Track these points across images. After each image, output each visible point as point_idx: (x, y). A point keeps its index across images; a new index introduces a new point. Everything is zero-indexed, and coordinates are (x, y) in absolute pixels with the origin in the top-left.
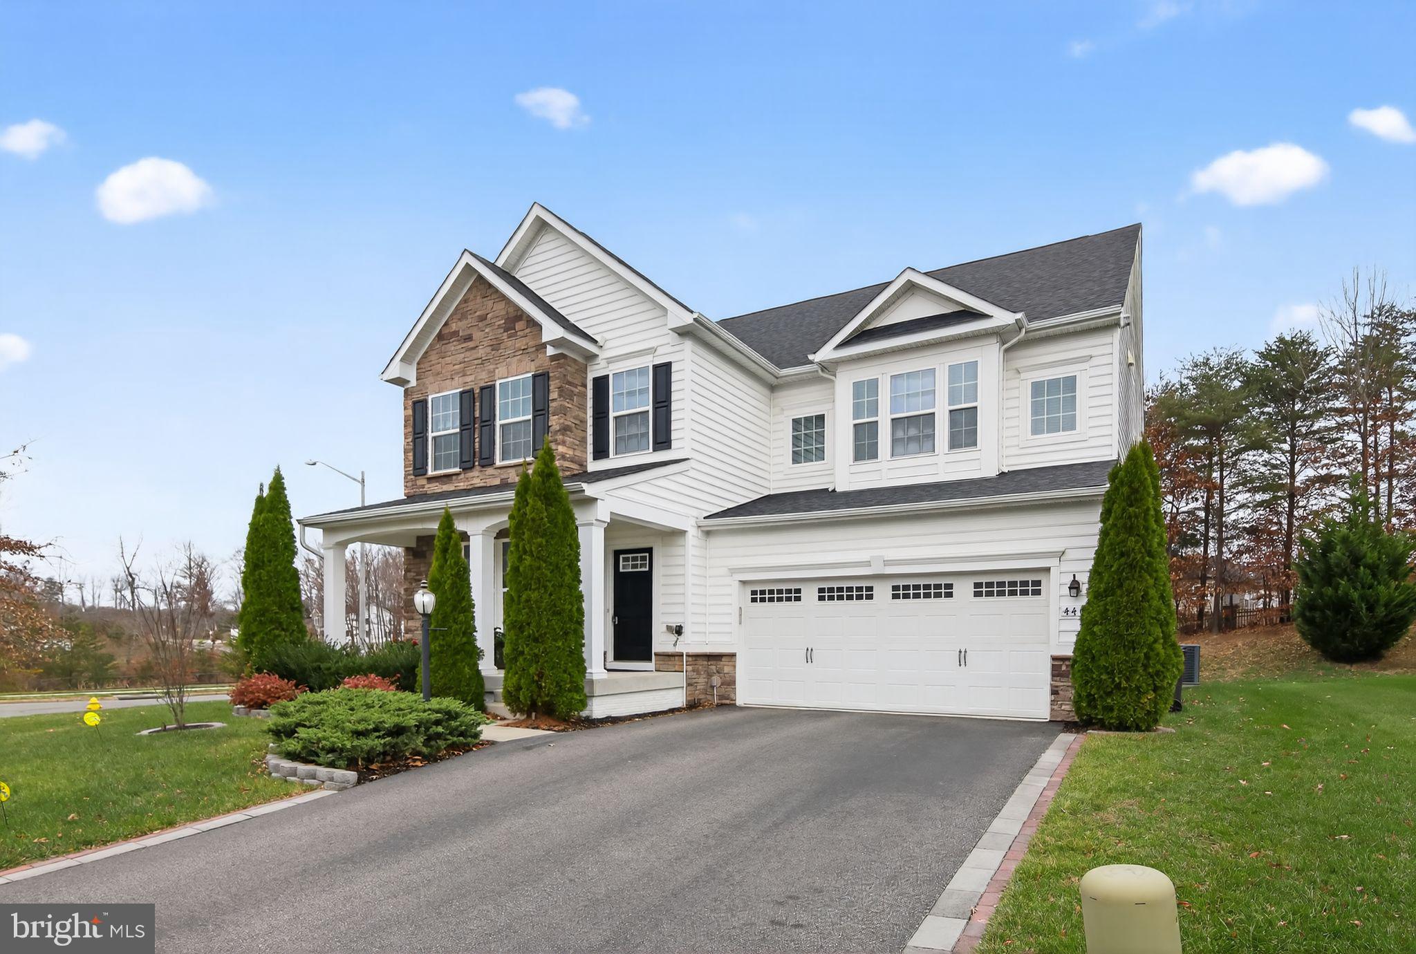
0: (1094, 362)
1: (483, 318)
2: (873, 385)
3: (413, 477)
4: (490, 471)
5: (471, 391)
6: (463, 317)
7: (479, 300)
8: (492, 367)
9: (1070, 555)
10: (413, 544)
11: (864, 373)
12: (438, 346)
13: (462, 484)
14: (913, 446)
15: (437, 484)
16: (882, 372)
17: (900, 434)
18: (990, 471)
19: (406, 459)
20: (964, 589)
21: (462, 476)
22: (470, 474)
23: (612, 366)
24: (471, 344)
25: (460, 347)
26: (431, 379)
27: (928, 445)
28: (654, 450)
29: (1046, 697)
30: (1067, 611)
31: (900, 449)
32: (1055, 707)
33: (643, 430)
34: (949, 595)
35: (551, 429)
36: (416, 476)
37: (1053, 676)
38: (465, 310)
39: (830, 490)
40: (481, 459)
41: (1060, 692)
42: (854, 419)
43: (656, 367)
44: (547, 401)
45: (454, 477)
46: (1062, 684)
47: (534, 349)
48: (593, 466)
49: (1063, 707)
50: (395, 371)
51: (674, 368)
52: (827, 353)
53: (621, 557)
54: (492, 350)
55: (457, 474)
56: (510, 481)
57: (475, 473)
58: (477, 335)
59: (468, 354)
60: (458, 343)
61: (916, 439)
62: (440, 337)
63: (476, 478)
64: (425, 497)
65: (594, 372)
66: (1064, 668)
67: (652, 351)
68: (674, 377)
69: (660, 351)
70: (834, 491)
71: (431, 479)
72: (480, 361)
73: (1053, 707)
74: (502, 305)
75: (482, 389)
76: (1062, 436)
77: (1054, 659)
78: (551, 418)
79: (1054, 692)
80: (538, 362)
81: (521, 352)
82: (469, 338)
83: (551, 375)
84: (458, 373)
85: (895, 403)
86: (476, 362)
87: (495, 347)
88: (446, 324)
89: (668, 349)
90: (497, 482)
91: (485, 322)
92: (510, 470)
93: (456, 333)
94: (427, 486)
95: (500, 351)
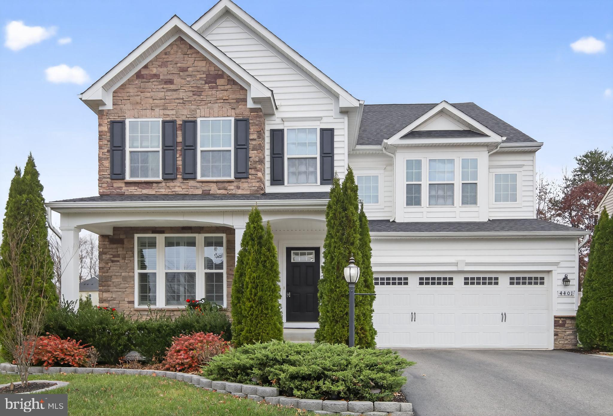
0: (525, 168)
1: (184, 70)
2: (419, 162)
3: (109, 180)
4: (191, 183)
5: (173, 122)
6: (164, 64)
7: (179, 55)
8: (193, 107)
9: (562, 265)
10: (110, 233)
11: (414, 156)
12: (137, 82)
13: (163, 190)
14: (441, 201)
15: (136, 188)
16: (424, 157)
17: (433, 193)
18: (484, 219)
19: (101, 165)
20: (504, 280)
21: (164, 184)
22: (171, 184)
23: (286, 124)
24: (172, 87)
25: (162, 86)
26: (128, 106)
27: (449, 201)
28: (321, 184)
29: (552, 338)
30: (561, 293)
31: (433, 202)
32: (557, 343)
33: (311, 169)
34: (497, 283)
35: (251, 159)
36: (112, 179)
37: (555, 326)
38: (165, 60)
39: (391, 221)
40: (185, 173)
41: (559, 334)
42: (407, 181)
43: (322, 130)
44: (247, 139)
45: (155, 185)
46: (560, 330)
47: (235, 101)
48: (270, 189)
49: (560, 342)
50: (96, 94)
51: (336, 133)
52: (395, 140)
53: (292, 252)
54: (194, 95)
55: (158, 183)
56: (211, 192)
57: (177, 183)
58: (177, 80)
59: (169, 93)
60: (157, 83)
61: (444, 197)
62: (139, 75)
63: (178, 187)
64: (122, 197)
65: (271, 125)
66: (561, 322)
67: (319, 119)
68: (336, 139)
69: (324, 120)
70: (394, 221)
71: (128, 184)
72: (181, 101)
73: (556, 342)
74: (203, 63)
75: (185, 122)
76: (509, 204)
77: (555, 317)
78: (251, 152)
79: (556, 335)
80: (238, 111)
81: (222, 101)
82: (171, 82)
83: (251, 121)
84: (159, 106)
85: (431, 176)
86: (177, 101)
87: (198, 92)
88: (146, 67)
89: (331, 120)
90: (199, 192)
91: (187, 73)
92: (212, 185)
93: (156, 76)
94: (124, 188)
95: (201, 97)
